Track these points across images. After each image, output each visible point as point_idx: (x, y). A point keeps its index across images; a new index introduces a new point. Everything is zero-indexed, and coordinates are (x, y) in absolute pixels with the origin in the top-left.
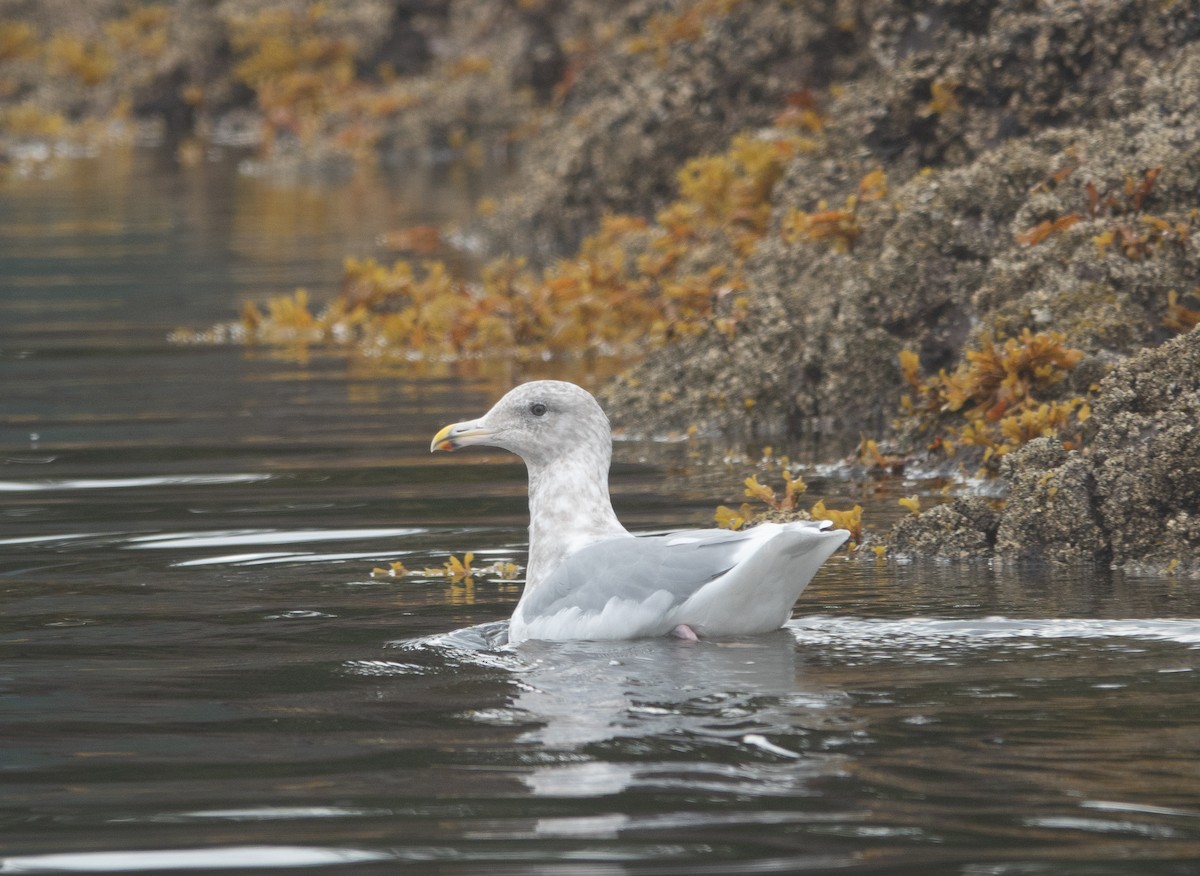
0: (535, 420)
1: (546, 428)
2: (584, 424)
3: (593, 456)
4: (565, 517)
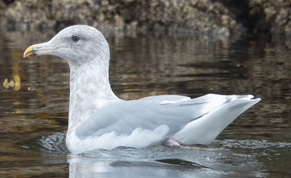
0: (74, 43)
1: (79, 47)
2: (98, 47)
3: (103, 62)
4: (93, 92)
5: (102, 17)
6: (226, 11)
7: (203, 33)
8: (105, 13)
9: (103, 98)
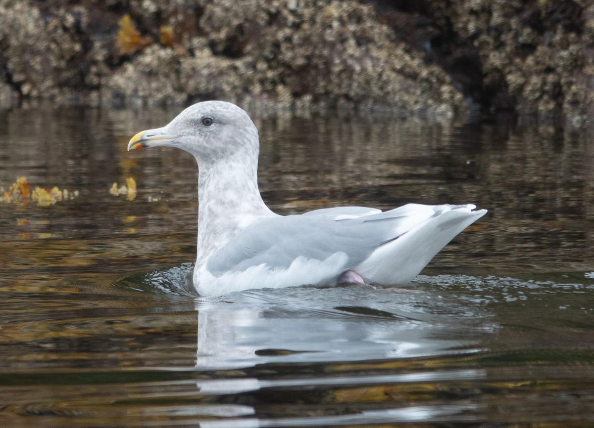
0: (205, 129)
1: (213, 135)
2: (241, 134)
3: (248, 158)
4: (233, 204)
5: (257, 89)
6: (448, 78)
7: (412, 113)
8: (262, 82)
9: (249, 212)
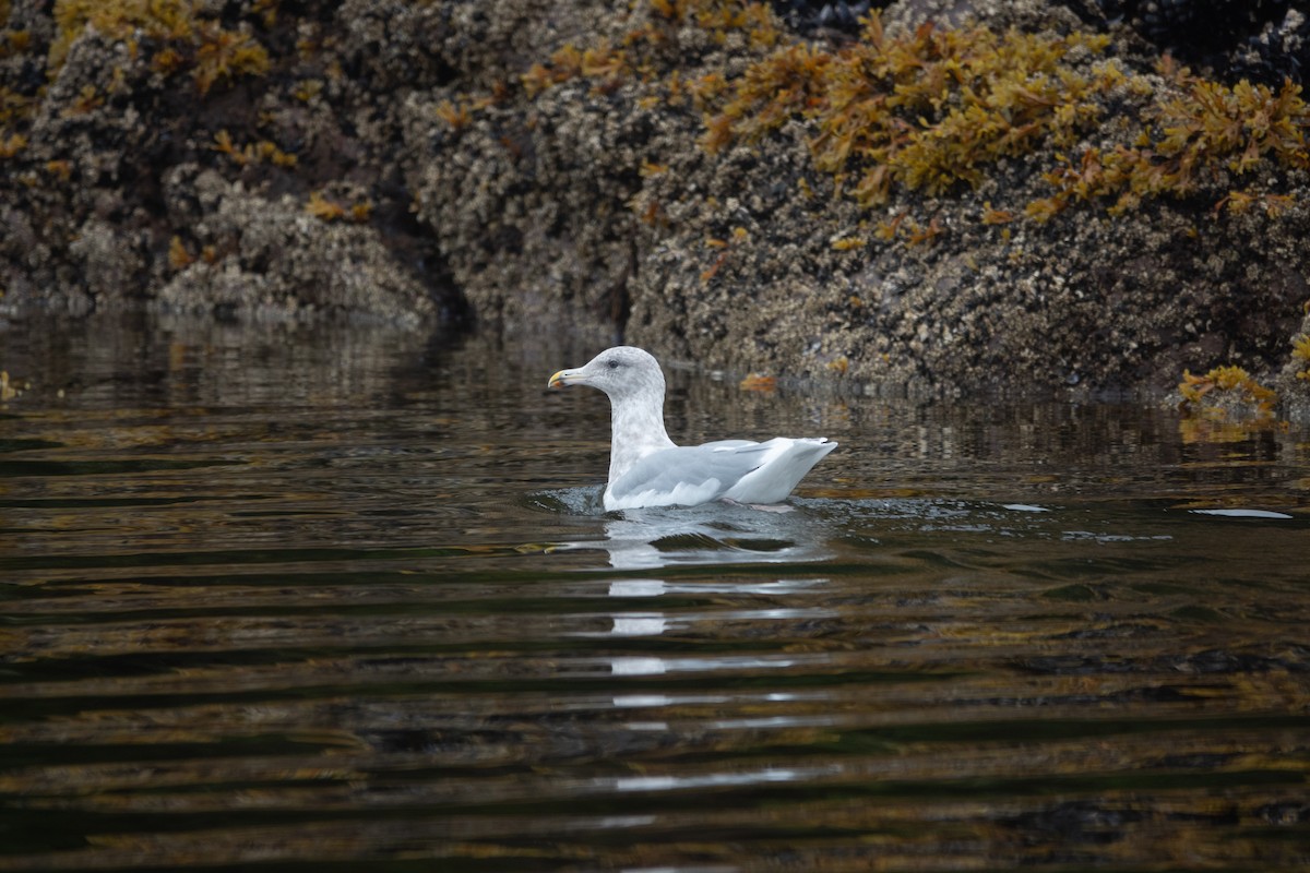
0: (612, 370)
1: (618, 376)
5: (269, 299)
6: (426, 292)
7: (386, 321)
8: (275, 294)
